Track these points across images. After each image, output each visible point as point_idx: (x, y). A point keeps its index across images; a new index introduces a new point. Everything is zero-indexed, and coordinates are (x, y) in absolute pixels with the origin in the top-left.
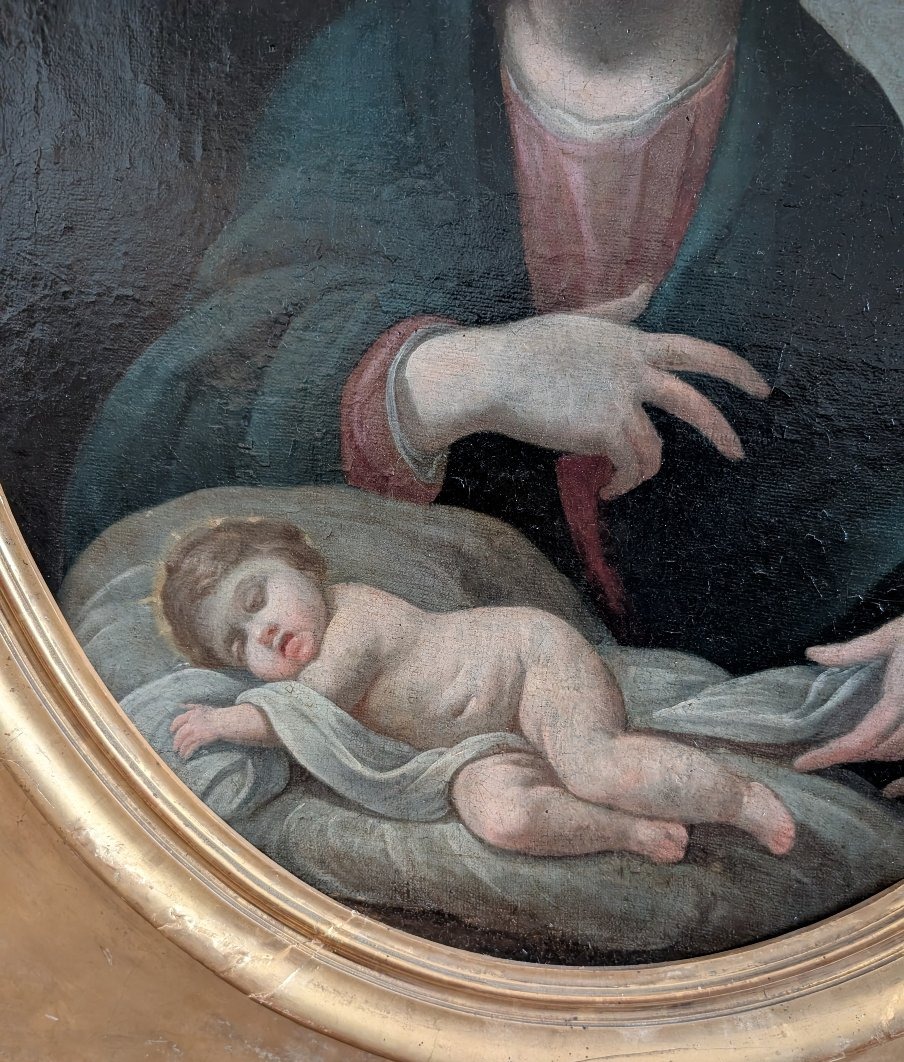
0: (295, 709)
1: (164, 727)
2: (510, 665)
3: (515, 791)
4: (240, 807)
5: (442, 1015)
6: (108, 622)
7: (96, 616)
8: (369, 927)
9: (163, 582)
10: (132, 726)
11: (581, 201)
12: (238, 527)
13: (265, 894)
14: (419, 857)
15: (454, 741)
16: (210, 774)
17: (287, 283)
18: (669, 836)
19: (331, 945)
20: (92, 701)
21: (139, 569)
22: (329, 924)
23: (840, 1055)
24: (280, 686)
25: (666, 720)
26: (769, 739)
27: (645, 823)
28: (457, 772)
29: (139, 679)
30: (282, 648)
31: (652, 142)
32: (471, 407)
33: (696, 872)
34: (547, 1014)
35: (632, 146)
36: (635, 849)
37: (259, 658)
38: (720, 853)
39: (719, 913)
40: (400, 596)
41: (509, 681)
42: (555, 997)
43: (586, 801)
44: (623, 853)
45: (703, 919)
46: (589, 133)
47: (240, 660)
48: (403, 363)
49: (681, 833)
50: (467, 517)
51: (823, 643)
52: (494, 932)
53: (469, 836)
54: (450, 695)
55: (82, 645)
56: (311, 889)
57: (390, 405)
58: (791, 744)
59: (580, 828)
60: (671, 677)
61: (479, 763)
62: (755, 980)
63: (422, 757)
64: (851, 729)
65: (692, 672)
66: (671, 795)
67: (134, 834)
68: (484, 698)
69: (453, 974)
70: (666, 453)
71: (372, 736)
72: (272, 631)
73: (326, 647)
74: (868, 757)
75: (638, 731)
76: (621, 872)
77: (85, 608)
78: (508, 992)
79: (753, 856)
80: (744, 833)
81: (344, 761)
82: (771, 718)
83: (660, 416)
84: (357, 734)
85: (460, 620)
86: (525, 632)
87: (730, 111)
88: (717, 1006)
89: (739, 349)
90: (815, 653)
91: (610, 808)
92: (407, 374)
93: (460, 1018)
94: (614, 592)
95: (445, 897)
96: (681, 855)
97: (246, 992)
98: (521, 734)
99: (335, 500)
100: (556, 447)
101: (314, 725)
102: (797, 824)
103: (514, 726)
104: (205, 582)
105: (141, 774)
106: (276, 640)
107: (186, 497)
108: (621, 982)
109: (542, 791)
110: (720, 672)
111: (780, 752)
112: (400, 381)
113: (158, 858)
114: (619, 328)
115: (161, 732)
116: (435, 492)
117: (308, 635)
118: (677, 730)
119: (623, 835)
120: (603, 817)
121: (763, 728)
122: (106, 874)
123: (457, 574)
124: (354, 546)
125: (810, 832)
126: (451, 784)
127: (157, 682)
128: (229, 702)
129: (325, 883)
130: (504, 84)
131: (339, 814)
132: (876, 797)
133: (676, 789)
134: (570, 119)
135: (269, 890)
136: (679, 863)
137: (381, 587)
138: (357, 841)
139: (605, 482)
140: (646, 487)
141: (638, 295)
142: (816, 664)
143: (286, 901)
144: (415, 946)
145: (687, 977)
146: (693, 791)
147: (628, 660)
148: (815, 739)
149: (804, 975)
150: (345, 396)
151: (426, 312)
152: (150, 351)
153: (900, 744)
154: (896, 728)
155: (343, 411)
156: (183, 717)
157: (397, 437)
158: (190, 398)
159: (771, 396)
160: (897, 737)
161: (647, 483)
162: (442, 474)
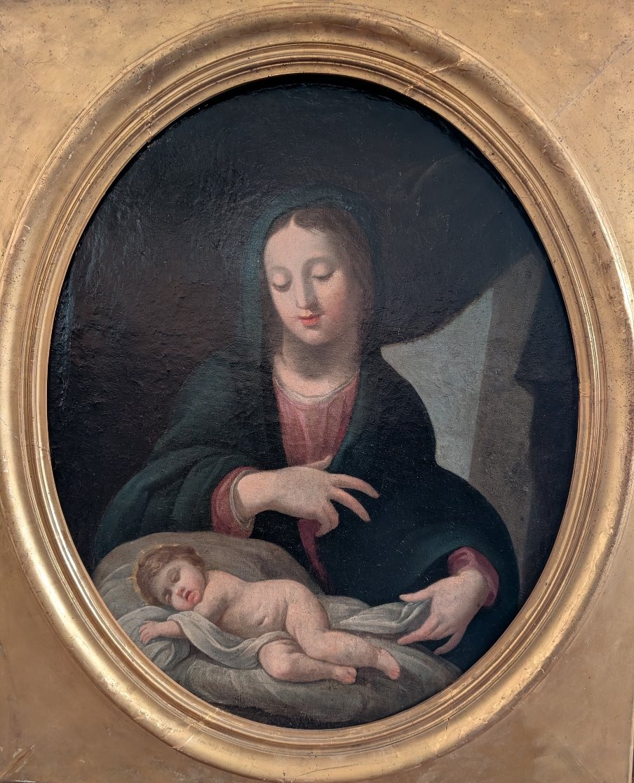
0: (192, 622)
1: (136, 631)
2: (281, 603)
3: (285, 655)
4: (168, 664)
5: (255, 753)
6: (113, 587)
7: (108, 585)
8: (224, 715)
9: (137, 571)
10: (123, 631)
11: (304, 425)
12: (169, 548)
13: (179, 702)
14: (245, 684)
15: (259, 635)
16: (156, 650)
17: (190, 454)
18: (349, 673)
19: (208, 723)
20: (106, 622)
21: (127, 565)
22: (207, 714)
23: (418, 765)
24: (186, 613)
25: (345, 625)
26: (387, 632)
27: (339, 667)
28: (261, 648)
29: (126, 610)
31: (331, 405)
32: (264, 500)
33: (361, 688)
34: (300, 751)
35: (322, 406)
36: (335, 678)
37: (177, 601)
38: (370, 680)
39: (371, 705)
40: (235, 575)
41: (281, 610)
42: (303, 743)
43: (315, 659)
44: (330, 680)
45: (364, 708)
46: (307, 401)
47: (169, 602)
48: (236, 484)
49: (353, 671)
50: (263, 544)
51: (406, 593)
52: (278, 716)
54: (257, 616)
55: (102, 596)
56: (199, 699)
57: (231, 500)
58: (396, 634)
59: (312, 670)
60: (347, 607)
61: (270, 644)
62: (385, 733)
63: (246, 642)
64: (420, 627)
65: (355, 605)
66: (349, 656)
67: (124, 678)
68: (271, 617)
69: (259, 735)
70: (340, 519)
71: (225, 634)
72: (183, 590)
73: (205, 596)
74: (427, 639)
75: (334, 630)
76: (330, 688)
77: (103, 581)
78: (283, 742)
79: (384, 680)
80: (379, 671)
81: (213, 644)
82: (387, 623)
83: (336, 504)
84: (218, 633)
85: (260, 585)
86: (288, 590)
87: (358, 395)
88: (370, 745)
89: (365, 480)
90: (404, 597)
91: (324, 661)
92: (238, 488)
93: (263, 754)
94: (322, 572)
95: (257, 701)
96: (354, 680)
97: (171, 746)
98: (287, 632)
99: (208, 537)
100: (298, 516)
101: (200, 629)
102: (400, 667)
103: (284, 628)
104: (154, 571)
105: (126, 651)
106: (184, 594)
107: (147, 537)
108: (331, 736)
109: (296, 655)
110: (366, 605)
111: (391, 637)
112: (235, 491)
113: (133, 688)
114: (320, 472)
115: (135, 632)
116: (250, 534)
117: (197, 592)
118: (350, 628)
119: (330, 673)
120: (321, 665)
121: (384, 628)
122: (112, 697)
123: (259, 566)
124: (217, 555)
125: (406, 670)
126: (258, 653)
127: (133, 612)
128: (164, 620)
129: (205, 696)
130: (274, 383)
131: (211, 667)
132: (432, 655)
133: (351, 653)
134: (299, 396)
135: (181, 700)
136: (354, 684)
137: (227, 572)
138: (219, 677)
139: (317, 530)
140: (333, 532)
141: (327, 459)
142: (404, 601)
143: (188, 705)
144: (243, 723)
145: (359, 733)
146: (358, 654)
147: (329, 600)
148: (406, 632)
149: (405, 731)
150: (214, 497)
151: (245, 466)
152: (134, 479)
153: (440, 632)
154: (437, 626)
155: (213, 503)
156: (144, 626)
157: (234, 513)
158: (149, 497)
159: (380, 498)
160: (438, 630)
161: (333, 530)
162: (252, 527)
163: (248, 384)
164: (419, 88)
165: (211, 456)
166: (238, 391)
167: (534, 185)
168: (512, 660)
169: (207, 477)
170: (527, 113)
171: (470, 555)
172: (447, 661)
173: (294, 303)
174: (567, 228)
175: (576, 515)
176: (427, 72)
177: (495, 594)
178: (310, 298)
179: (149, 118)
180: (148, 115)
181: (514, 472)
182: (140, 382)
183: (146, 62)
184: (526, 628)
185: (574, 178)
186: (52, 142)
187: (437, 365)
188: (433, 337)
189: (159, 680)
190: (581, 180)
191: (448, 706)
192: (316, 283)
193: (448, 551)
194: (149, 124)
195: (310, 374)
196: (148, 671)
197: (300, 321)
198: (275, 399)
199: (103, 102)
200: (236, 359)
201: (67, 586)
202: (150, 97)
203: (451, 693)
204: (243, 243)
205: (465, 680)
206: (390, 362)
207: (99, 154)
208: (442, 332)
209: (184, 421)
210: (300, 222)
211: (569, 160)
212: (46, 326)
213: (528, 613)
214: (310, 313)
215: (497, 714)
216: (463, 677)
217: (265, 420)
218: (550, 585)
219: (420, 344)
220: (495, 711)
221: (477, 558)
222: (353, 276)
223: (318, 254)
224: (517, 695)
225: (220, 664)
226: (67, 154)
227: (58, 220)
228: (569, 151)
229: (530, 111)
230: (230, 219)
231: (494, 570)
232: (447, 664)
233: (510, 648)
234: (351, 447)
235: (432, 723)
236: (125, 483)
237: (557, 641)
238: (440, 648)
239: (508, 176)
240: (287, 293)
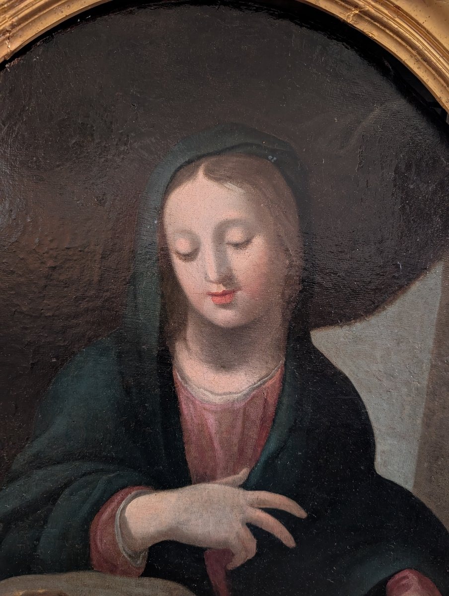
11: (213, 431)
17: (62, 472)
31: (248, 403)
32: (160, 528)
35: (237, 406)
46: (217, 400)
48: (124, 509)
50: (159, 582)
57: (117, 530)
70: (258, 546)
83: (254, 529)
87: (283, 391)
89: (291, 497)
92: (126, 514)
99: (87, 578)
100: (204, 546)
107: (2, 582)
112: (123, 518)
114: (234, 489)
116: (141, 571)
130: (175, 377)
134: (207, 393)
139: (229, 561)
140: (250, 562)
141: (243, 474)
150: (93, 527)
151: (136, 485)
155: (92, 534)
157: (120, 546)
159: (308, 518)
161: (250, 561)
162: (145, 562)
165: (90, 473)
171: (411, 578)
173: (203, 275)
178: (224, 270)
179: (7, 24)
180: (7, 21)
187: (378, 354)
188: (373, 320)
192: (230, 252)
193: (387, 576)
194: (8, 34)
195: (223, 364)
197: (209, 299)
198: (176, 399)
208: (384, 313)
210: (209, 173)
214: (221, 289)
219: (358, 327)
221: (420, 582)
222: (277, 244)
223: (233, 214)
230: (119, 166)
234: (273, 457)
240: (194, 263)
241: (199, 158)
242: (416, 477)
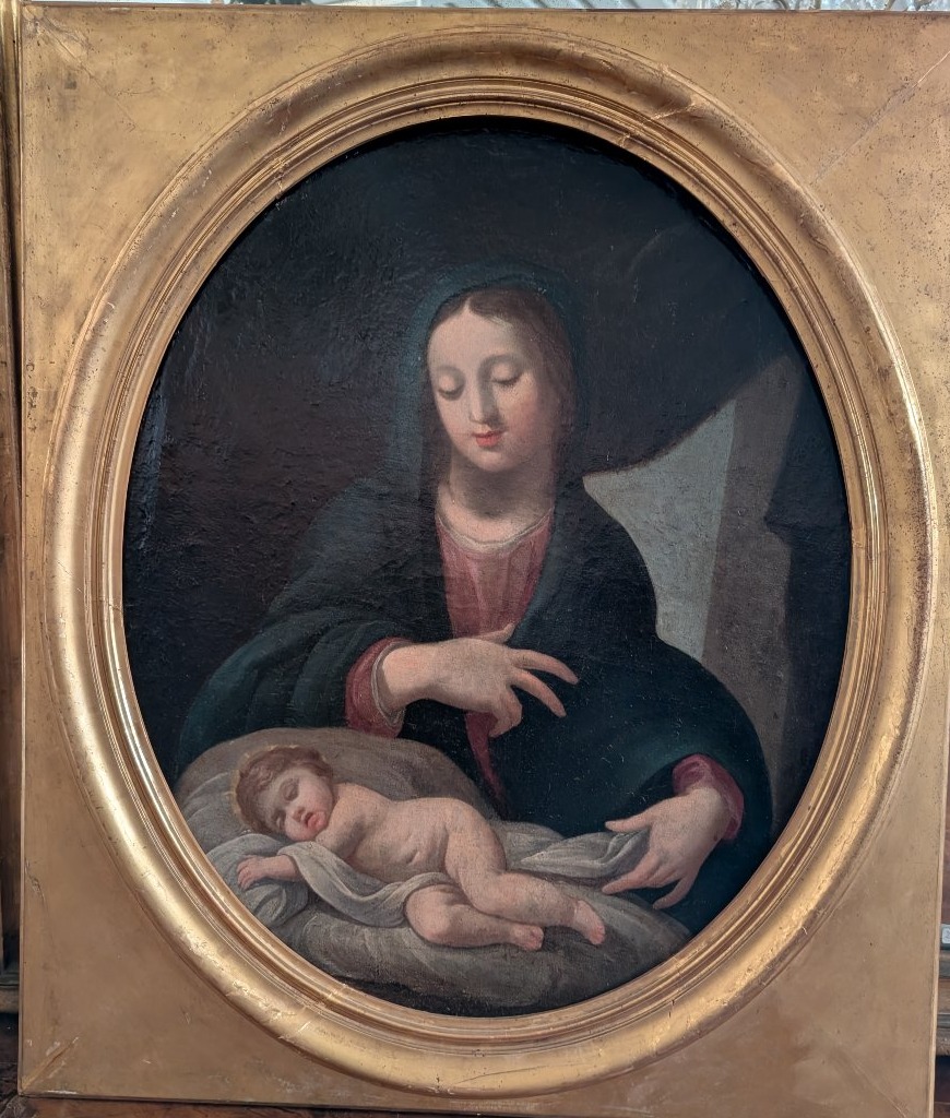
0: (312, 858)
1: (233, 869)
2: (439, 831)
3: (443, 908)
4: (277, 919)
5: (395, 1049)
6: (203, 805)
7: (196, 802)
8: (354, 994)
9: (238, 781)
10: (213, 869)
11: (477, 581)
12: (284, 751)
13: (291, 973)
14: (385, 949)
15: (406, 878)
16: (259, 898)
17: (319, 618)
18: (532, 934)
19: (330, 1005)
20: (191, 854)
21: (223, 775)
22: (329, 992)
23: (630, 1067)
24: (305, 844)
25: (528, 864)
26: (587, 875)
27: (518, 926)
28: (408, 897)
29: (220, 840)
30: (306, 822)
31: (514, 554)
32: (419, 685)
33: (549, 956)
34: (460, 1047)
35: (502, 555)
36: (514, 942)
37: (292, 827)
38: (562, 944)
39: (564, 981)
40: (376, 791)
41: (439, 842)
42: (466, 1036)
43: (484, 913)
44: (505, 945)
45: (554, 986)
46: (481, 548)
47: (281, 828)
48: (381, 661)
49: (539, 932)
50: (416, 746)
51: (614, 819)
52: (430, 997)
53: (415, 936)
54: (405, 850)
55: (186, 819)
56: (318, 970)
57: (373, 684)
58: (600, 878)
59: (481, 930)
60: (531, 839)
61: (421, 891)
62: (583, 1022)
63: (387, 888)
64: (633, 869)
65: (542, 835)
66: (533, 909)
67: (213, 936)
68: (424, 852)
69: (405, 1023)
70: (524, 712)
72: (301, 811)
73: (332, 821)
74: (643, 885)
75: (513, 871)
76: (505, 957)
77: (189, 797)
78: (438, 1034)
79: (582, 946)
80: (576, 931)
81: (341, 890)
82: (587, 862)
83: (519, 691)
84: (349, 874)
85: (410, 805)
86: (449, 812)
87: (551, 540)
88: (563, 1040)
89: (560, 658)
91: (498, 917)
92: (384, 667)
93: (408, 1050)
94: (498, 788)
95: (401, 975)
96: (540, 945)
97: (277, 1035)
98: (446, 873)
99: (341, 736)
100: (465, 708)
101: (324, 869)
102: (606, 926)
103: (442, 868)
104: (262, 783)
105: (218, 899)
106: (303, 817)
108: (506, 1027)
109: (458, 908)
110: (559, 836)
111: (594, 883)
112: (380, 671)
113: (226, 951)
114: (497, 646)
115: (231, 873)
116: (398, 731)
117: (322, 814)
118: (535, 869)
119: (506, 934)
120: (493, 923)
121: (583, 869)
122: (196, 962)
123: (409, 778)
124: (351, 762)
125: (613, 931)
126: (404, 904)
127: (230, 842)
128: (273, 854)
129: (327, 966)
130: (437, 523)
131: (336, 923)
132: (649, 909)
133: (536, 906)
134: (471, 541)
135: (294, 971)
136: (539, 950)
137: (365, 785)
138: (348, 939)
139: (492, 727)
140: (514, 730)
141: (508, 629)
143: (304, 978)
144: (381, 1005)
145: (545, 1022)
146: (545, 907)
147: (507, 829)
148: (613, 876)
149: (612, 1018)
150: (349, 679)
151: (394, 636)
152: (239, 652)
153: (661, 877)
154: (657, 868)
155: (348, 687)
156: (243, 864)
157: (377, 702)
158: (260, 678)
159: (579, 684)
160: (658, 873)
161: (514, 728)
162: (402, 722)
163: (402, 523)
164: (638, 138)
165: (348, 621)
166: (387, 532)
167: (788, 264)
168: (762, 915)
169: (342, 651)
170: (777, 174)
171: (703, 766)
172: (672, 919)
173: (467, 415)
174: (832, 322)
175: (850, 709)
176: (649, 118)
177: (739, 822)
178: (489, 409)
179: (280, 167)
180: (279, 163)
181: (765, 650)
182: (253, 518)
183: (281, 96)
184: (781, 870)
185: (840, 258)
186: (148, 197)
187: (659, 503)
188: (653, 465)
189: (262, 941)
190: (849, 260)
191: (673, 982)
192: (496, 389)
193: (673, 760)
194: (279, 176)
195: (488, 512)
196: (247, 926)
197: (474, 440)
198: (437, 544)
199: (221, 146)
200: (386, 489)
201: (139, 802)
202: (284, 141)
203: (677, 964)
204: (400, 334)
205: (696, 945)
206: (596, 497)
207: (211, 213)
208: (667, 457)
209: (311, 573)
210: (478, 308)
211: (834, 235)
212: (127, 438)
213: (785, 849)
214: (486, 429)
215: (741, 992)
216: (694, 941)
217: (424, 573)
218: (814, 809)
219: (637, 474)
220: (739, 989)
221: (714, 771)
222: (546, 380)
223: (500, 350)
224: (769, 965)
225: (349, 919)
226: (170, 212)
227: (152, 298)
228: (833, 223)
229: (782, 170)
230: (383, 302)
231: (736, 787)
232: (670, 924)
233: (760, 898)
234: (540, 612)
235: (650, 1007)
236: (225, 658)
237: (825, 887)
238: (662, 900)
239: (754, 254)
240: (458, 402)
241: (466, 290)
242: (705, 645)
